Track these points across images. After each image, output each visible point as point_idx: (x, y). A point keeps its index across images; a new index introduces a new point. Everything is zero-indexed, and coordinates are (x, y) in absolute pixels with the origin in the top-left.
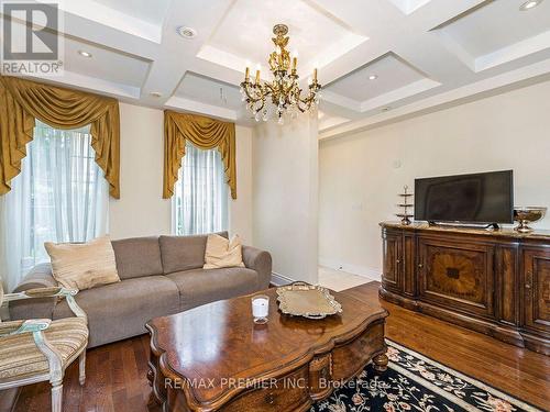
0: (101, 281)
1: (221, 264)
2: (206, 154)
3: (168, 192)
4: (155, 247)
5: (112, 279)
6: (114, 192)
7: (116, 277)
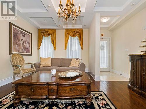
0: (48, 66)
1: (73, 66)
2: (74, 39)
3: (66, 49)
4: (60, 60)
5: (49, 66)
6: (55, 49)
7: (51, 65)
